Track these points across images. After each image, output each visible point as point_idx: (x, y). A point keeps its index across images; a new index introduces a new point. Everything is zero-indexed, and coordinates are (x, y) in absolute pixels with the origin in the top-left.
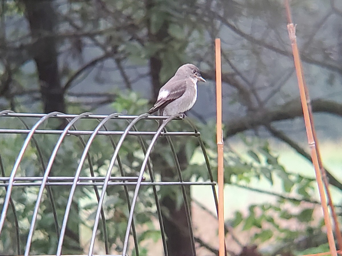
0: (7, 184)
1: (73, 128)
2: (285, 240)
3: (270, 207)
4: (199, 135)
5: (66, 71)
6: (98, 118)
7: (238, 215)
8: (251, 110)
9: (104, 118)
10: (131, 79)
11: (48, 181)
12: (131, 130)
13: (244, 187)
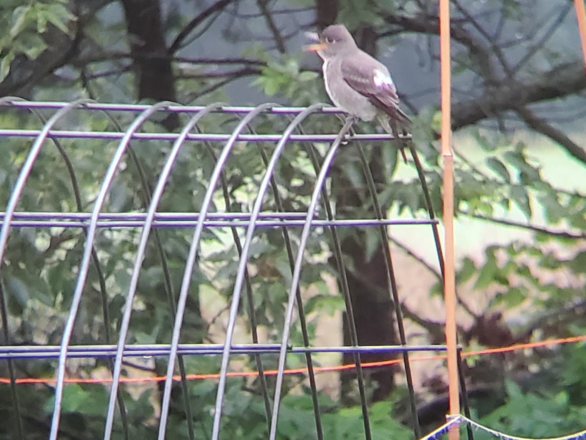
0: (86, 223)
1: (196, 129)
2: (548, 304)
3: (524, 248)
4: (410, 139)
5: (174, 20)
6: (237, 112)
7: (468, 262)
8: (491, 83)
9: (247, 112)
10: (284, 33)
11: (155, 218)
12: (294, 132)
13: (480, 217)
